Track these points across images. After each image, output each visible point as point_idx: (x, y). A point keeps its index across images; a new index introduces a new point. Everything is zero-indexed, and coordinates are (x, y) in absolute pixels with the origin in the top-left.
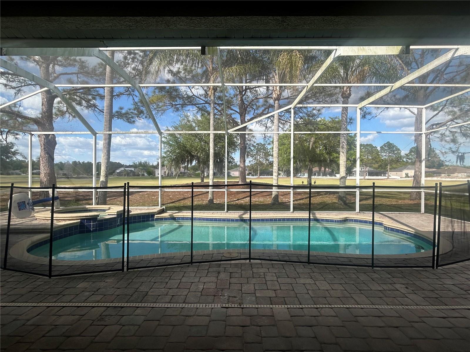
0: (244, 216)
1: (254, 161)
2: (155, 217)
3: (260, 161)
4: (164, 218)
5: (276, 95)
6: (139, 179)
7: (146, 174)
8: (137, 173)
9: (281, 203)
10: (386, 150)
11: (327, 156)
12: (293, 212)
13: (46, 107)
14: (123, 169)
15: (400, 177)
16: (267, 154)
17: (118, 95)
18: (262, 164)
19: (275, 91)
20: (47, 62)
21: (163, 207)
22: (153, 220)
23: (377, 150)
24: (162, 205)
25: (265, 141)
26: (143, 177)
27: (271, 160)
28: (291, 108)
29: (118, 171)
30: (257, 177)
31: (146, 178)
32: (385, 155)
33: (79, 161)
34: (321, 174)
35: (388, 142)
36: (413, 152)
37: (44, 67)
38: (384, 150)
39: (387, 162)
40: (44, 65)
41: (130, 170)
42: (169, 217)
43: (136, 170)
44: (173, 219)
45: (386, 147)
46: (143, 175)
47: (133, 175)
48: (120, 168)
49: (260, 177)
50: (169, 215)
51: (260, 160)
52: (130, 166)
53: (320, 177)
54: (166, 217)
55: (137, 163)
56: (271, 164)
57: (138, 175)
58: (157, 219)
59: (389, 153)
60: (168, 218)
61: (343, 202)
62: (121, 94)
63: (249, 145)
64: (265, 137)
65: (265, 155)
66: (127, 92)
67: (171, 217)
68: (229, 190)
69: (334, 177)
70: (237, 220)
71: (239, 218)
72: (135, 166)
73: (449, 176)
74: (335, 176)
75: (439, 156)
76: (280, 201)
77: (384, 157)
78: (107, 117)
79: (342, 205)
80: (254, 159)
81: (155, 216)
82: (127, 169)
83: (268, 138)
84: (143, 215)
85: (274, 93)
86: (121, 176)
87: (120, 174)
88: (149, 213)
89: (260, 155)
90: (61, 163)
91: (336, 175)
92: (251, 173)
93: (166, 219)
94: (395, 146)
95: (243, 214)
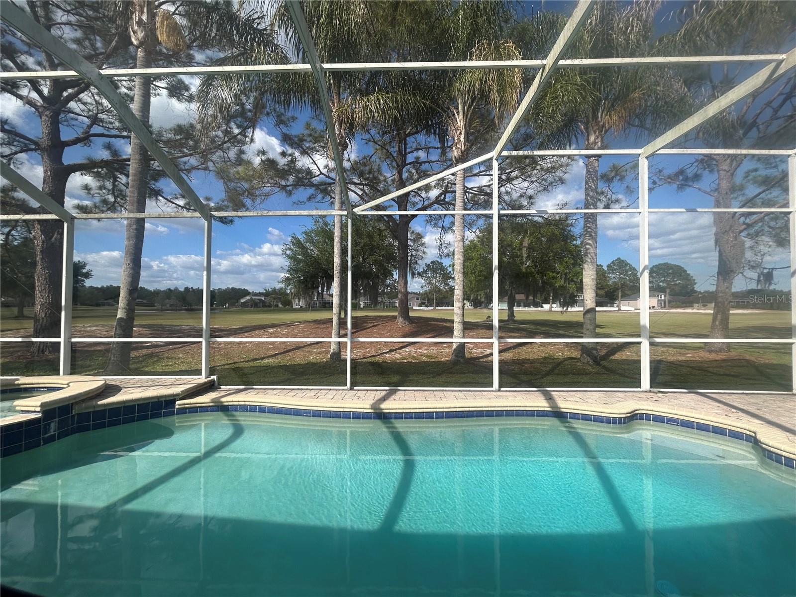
0: (383, 406)
1: (427, 286)
2: (177, 407)
3: (436, 286)
4: (200, 407)
5: (459, 151)
6: (270, 311)
7: (280, 305)
8: (267, 304)
9: (469, 359)
10: (615, 269)
11: (538, 277)
12: (499, 390)
13: (49, 187)
14: (249, 298)
15: (633, 309)
16: (447, 276)
17: (187, 169)
18: (439, 291)
19: (456, 144)
20: (54, 108)
21: (212, 377)
22: (172, 414)
23: (604, 270)
24: (211, 371)
25: (441, 250)
26: (277, 310)
27: (451, 284)
28: (491, 159)
29: (242, 301)
30: (432, 308)
31: (280, 311)
32: (614, 277)
33: (192, 288)
34: (522, 304)
35: (619, 259)
36: (654, 272)
37: (46, 115)
38: (612, 270)
39: (617, 287)
40: (47, 113)
41: (258, 299)
42: (211, 404)
43: (268, 300)
44: (221, 408)
45: (615, 265)
46: (277, 306)
47: (263, 307)
48: (245, 296)
49: (437, 308)
50: (212, 399)
51: (437, 284)
52: (260, 294)
53: (520, 308)
54: (204, 405)
55: (270, 290)
56: (452, 290)
57: (270, 306)
58: (183, 411)
59: (621, 274)
60: (210, 406)
61: (591, 359)
62: (192, 168)
63: (415, 258)
64: (441, 244)
65: (443, 277)
66: (203, 164)
67: (216, 404)
68: (356, 340)
69: (540, 309)
70: (366, 416)
71: (371, 411)
72: (267, 294)
73: (704, 306)
74: (542, 307)
75: (694, 278)
76: (467, 355)
77: (613, 280)
78: (132, 195)
79: (590, 365)
80: (428, 284)
81: (177, 403)
82: (254, 298)
83: (446, 245)
84: (141, 402)
85: (454, 148)
86: (247, 306)
87: (244, 305)
88: (158, 397)
89: (437, 277)
90: (169, 289)
91: (544, 305)
92: (424, 303)
93: (203, 409)
94: (628, 264)
95: (384, 399)
